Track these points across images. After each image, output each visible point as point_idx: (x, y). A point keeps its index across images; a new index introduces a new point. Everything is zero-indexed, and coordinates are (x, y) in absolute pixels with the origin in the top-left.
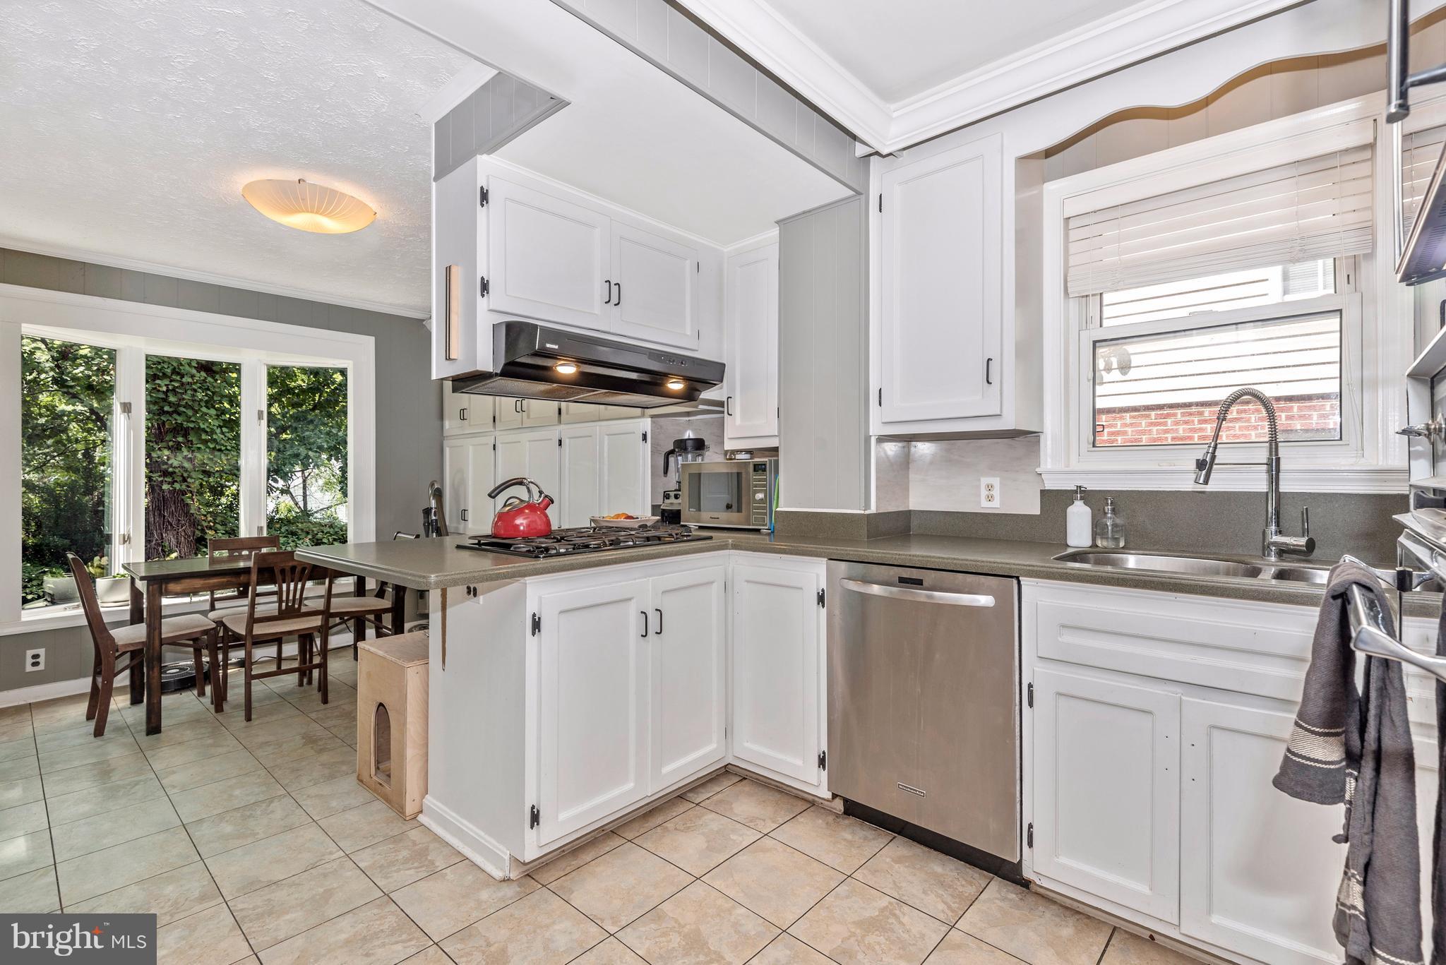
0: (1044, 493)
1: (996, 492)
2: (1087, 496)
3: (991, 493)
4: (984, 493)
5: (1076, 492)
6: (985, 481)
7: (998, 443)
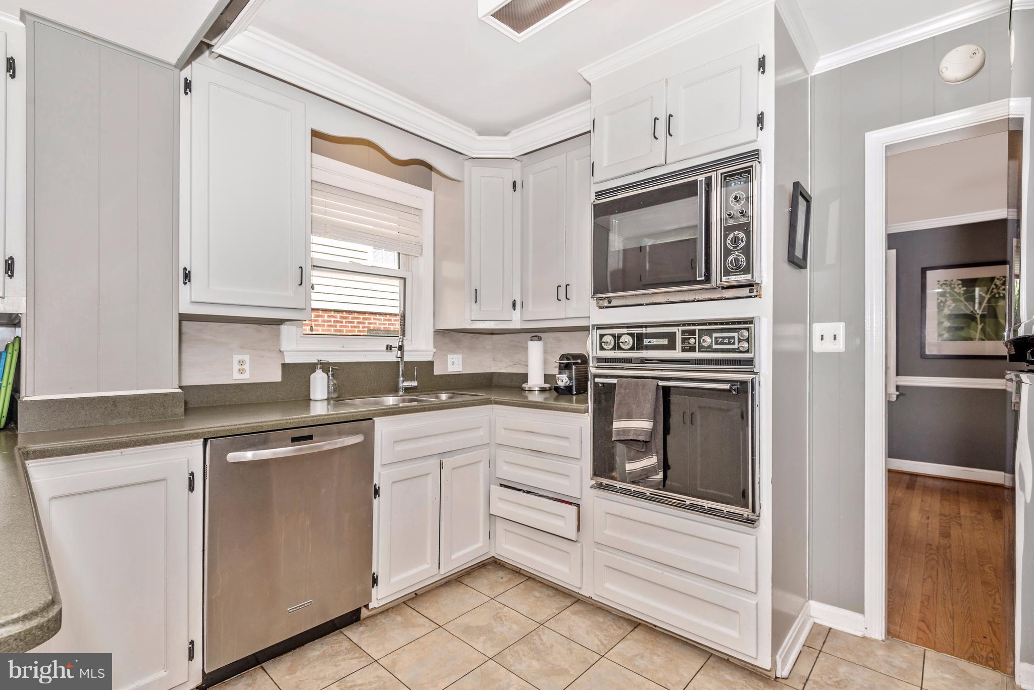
0: (284, 366)
1: (247, 367)
2: (325, 367)
3: (243, 367)
4: (236, 367)
5: (317, 364)
6: (236, 358)
7: (247, 327)
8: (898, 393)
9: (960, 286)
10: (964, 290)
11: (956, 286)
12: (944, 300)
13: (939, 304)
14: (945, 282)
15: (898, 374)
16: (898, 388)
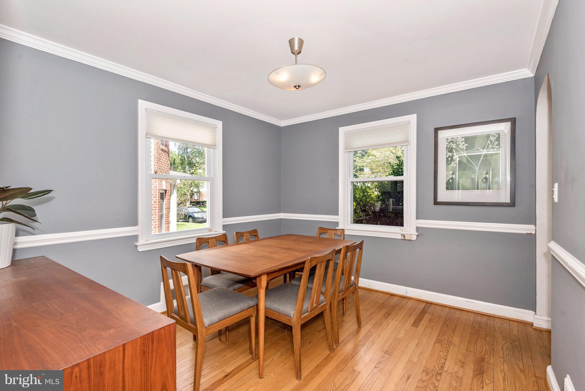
8: (417, 234)
9: (464, 143)
10: (466, 146)
11: (460, 143)
12: (451, 155)
13: (447, 159)
14: (452, 140)
15: (417, 219)
16: (418, 229)
